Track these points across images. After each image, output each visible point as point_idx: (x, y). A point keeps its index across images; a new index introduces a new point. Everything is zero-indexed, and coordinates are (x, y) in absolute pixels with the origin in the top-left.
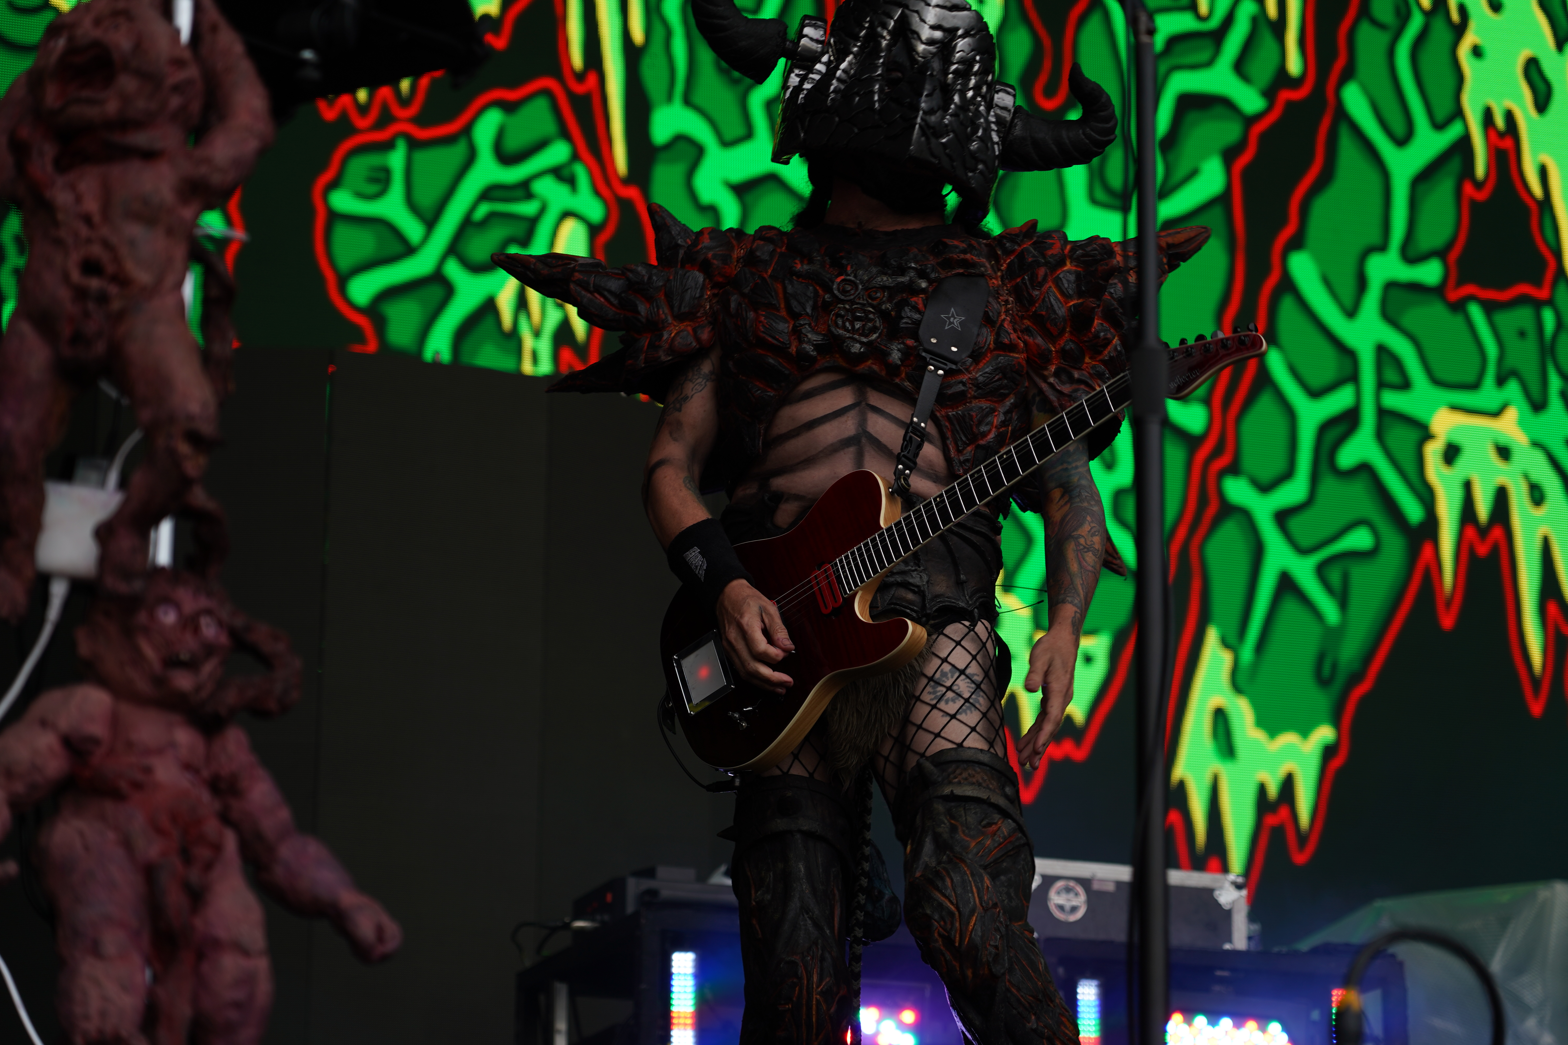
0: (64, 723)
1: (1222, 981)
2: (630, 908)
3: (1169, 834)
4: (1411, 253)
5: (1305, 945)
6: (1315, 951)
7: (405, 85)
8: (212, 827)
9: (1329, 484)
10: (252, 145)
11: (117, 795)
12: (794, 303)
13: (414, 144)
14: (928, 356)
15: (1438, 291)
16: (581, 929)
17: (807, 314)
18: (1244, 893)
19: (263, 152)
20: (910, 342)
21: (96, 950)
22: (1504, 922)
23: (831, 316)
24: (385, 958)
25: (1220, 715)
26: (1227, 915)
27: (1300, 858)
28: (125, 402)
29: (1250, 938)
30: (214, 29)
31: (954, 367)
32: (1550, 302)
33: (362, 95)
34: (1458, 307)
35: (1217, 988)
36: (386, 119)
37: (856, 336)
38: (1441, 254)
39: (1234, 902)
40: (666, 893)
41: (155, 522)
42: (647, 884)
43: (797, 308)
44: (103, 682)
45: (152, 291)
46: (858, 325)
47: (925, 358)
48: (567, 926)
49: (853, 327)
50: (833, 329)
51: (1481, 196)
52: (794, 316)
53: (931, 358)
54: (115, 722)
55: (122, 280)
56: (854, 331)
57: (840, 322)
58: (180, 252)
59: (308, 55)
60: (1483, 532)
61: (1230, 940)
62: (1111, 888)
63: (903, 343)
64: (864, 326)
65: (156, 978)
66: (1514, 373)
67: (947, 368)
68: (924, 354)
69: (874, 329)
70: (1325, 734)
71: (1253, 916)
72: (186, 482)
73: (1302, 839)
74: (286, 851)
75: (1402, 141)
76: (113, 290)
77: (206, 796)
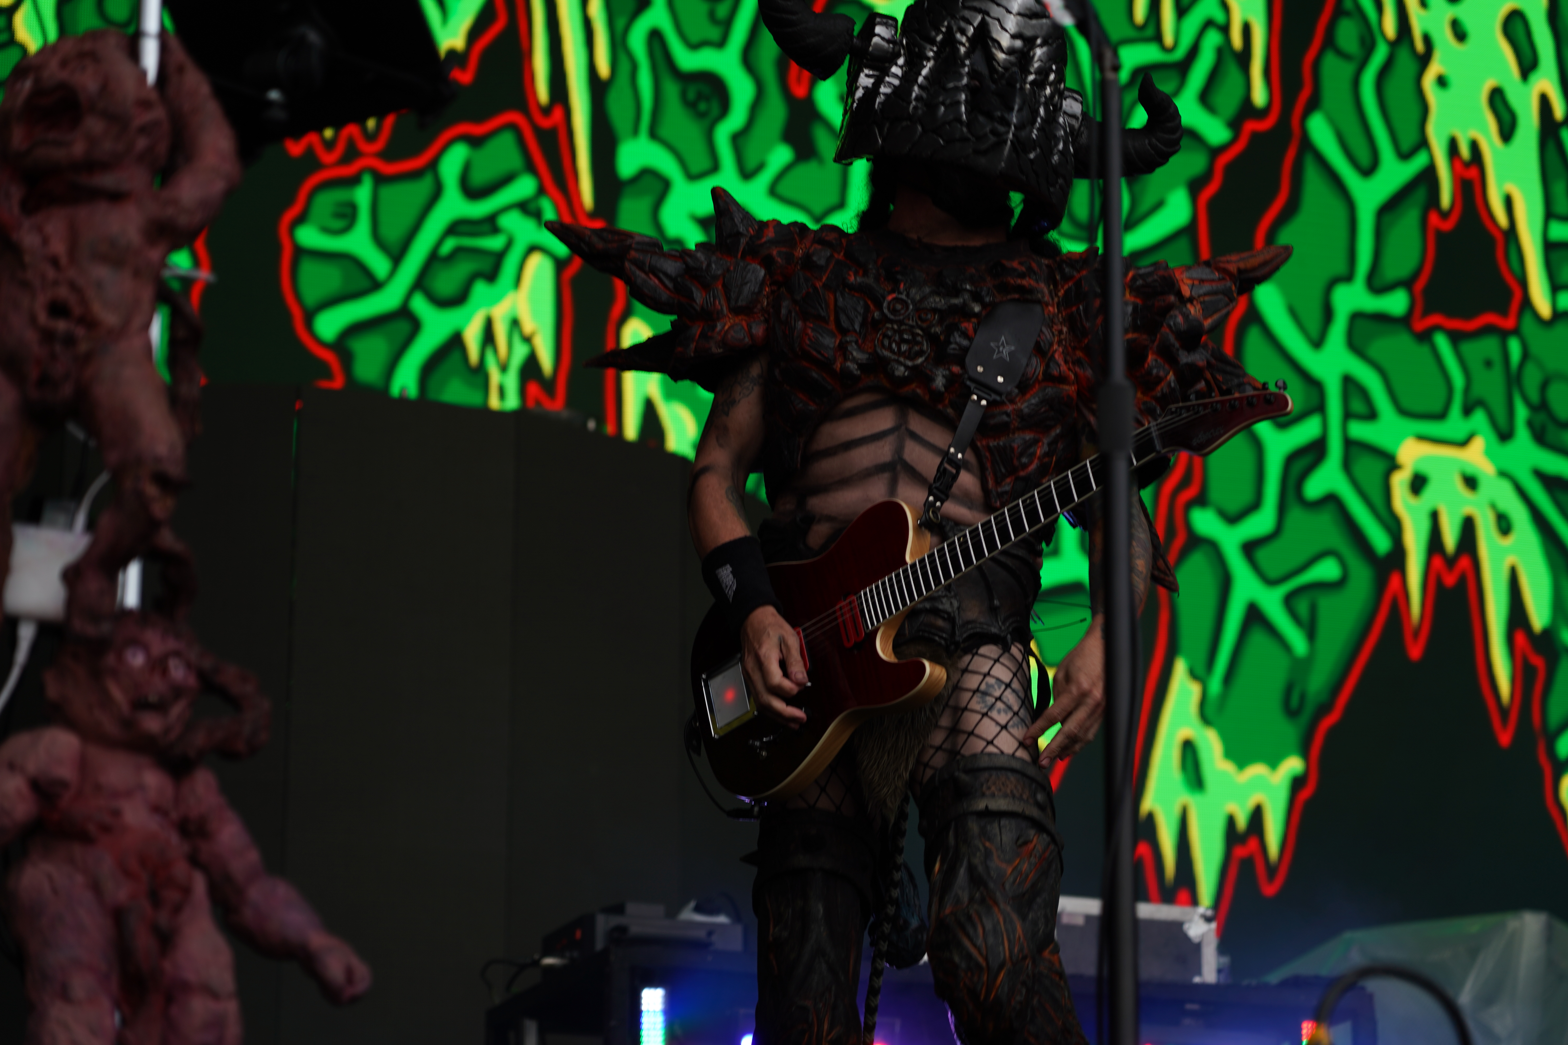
0: (32, 767)
1: (1193, 1014)
2: (599, 945)
3: (1138, 867)
4: (1377, 283)
5: (1274, 978)
6: (1285, 984)
7: (371, 123)
8: (181, 869)
9: (1296, 515)
10: (219, 186)
11: (84, 838)
12: (843, 318)
13: (380, 179)
14: (972, 386)
15: (1405, 321)
16: (550, 967)
17: (855, 331)
18: (1214, 925)
19: (230, 193)
20: (956, 369)
21: (65, 995)
22: (1474, 952)
23: (879, 335)
24: (355, 1000)
25: (1188, 747)
26: (1196, 948)
27: (1269, 890)
28: (92, 443)
29: (1219, 971)
30: (181, 69)
31: (998, 398)
32: (1516, 331)
33: (328, 133)
34: (1424, 337)
35: (1187, 1021)
36: (351, 154)
37: (902, 359)
38: (1407, 284)
39: (1203, 936)
40: (635, 929)
41: (124, 564)
42: (616, 920)
43: (845, 323)
44: (71, 724)
45: (119, 333)
46: (904, 347)
47: (969, 388)
48: (536, 963)
49: (899, 348)
50: (879, 350)
51: (1447, 226)
52: (844, 331)
53: (976, 388)
54: (83, 764)
55: (89, 322)
56: (899, 353)
57: (886, 342)
58: (147, 293)
59: (274, 95)
60: (1451, 562)
61: (1199, 972)
62: (1080, 921)
63: (949, 369)
64: (910, 349)
65: (124, 1022)
66: (1480, 403)
67: (991, 399)
68: (968, 383)
69: (920, 353)
70: (1294, 765)
71: (1223, 948)
72: (154, 525)
73: (1271, 870)
74: (255, 893)
75: (1368, 170)
76: (80, 332)
77: (174, 839)
